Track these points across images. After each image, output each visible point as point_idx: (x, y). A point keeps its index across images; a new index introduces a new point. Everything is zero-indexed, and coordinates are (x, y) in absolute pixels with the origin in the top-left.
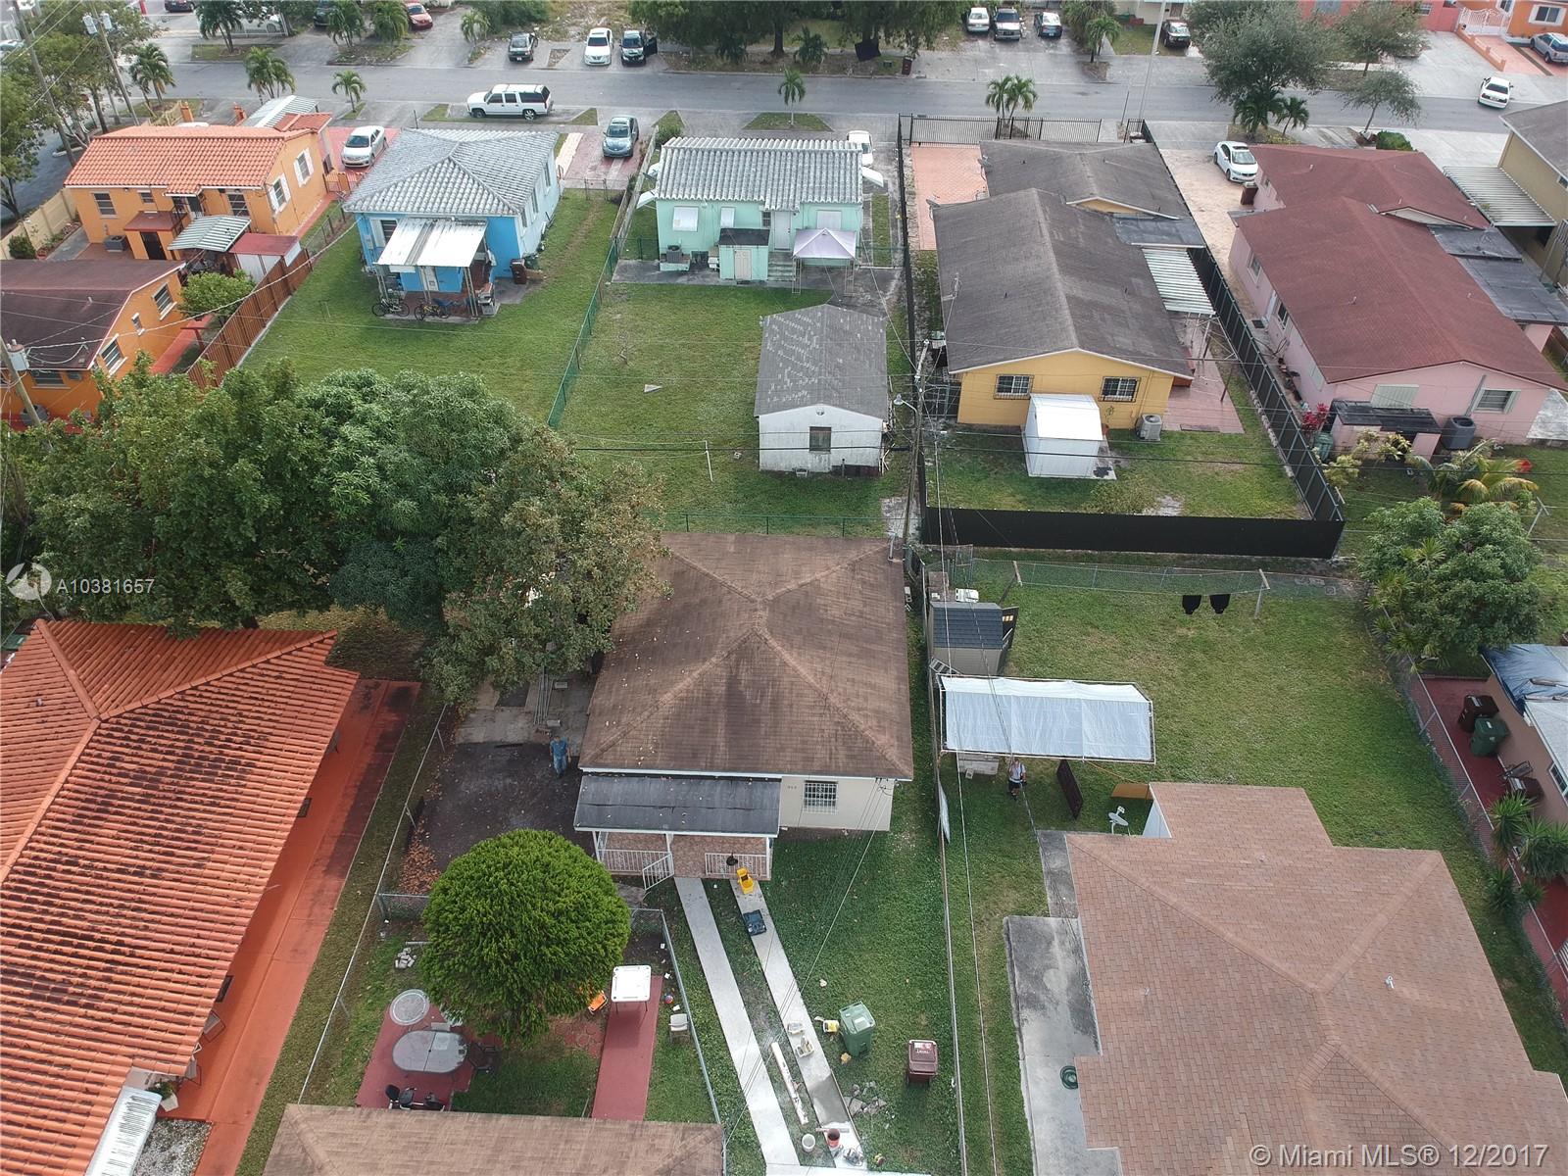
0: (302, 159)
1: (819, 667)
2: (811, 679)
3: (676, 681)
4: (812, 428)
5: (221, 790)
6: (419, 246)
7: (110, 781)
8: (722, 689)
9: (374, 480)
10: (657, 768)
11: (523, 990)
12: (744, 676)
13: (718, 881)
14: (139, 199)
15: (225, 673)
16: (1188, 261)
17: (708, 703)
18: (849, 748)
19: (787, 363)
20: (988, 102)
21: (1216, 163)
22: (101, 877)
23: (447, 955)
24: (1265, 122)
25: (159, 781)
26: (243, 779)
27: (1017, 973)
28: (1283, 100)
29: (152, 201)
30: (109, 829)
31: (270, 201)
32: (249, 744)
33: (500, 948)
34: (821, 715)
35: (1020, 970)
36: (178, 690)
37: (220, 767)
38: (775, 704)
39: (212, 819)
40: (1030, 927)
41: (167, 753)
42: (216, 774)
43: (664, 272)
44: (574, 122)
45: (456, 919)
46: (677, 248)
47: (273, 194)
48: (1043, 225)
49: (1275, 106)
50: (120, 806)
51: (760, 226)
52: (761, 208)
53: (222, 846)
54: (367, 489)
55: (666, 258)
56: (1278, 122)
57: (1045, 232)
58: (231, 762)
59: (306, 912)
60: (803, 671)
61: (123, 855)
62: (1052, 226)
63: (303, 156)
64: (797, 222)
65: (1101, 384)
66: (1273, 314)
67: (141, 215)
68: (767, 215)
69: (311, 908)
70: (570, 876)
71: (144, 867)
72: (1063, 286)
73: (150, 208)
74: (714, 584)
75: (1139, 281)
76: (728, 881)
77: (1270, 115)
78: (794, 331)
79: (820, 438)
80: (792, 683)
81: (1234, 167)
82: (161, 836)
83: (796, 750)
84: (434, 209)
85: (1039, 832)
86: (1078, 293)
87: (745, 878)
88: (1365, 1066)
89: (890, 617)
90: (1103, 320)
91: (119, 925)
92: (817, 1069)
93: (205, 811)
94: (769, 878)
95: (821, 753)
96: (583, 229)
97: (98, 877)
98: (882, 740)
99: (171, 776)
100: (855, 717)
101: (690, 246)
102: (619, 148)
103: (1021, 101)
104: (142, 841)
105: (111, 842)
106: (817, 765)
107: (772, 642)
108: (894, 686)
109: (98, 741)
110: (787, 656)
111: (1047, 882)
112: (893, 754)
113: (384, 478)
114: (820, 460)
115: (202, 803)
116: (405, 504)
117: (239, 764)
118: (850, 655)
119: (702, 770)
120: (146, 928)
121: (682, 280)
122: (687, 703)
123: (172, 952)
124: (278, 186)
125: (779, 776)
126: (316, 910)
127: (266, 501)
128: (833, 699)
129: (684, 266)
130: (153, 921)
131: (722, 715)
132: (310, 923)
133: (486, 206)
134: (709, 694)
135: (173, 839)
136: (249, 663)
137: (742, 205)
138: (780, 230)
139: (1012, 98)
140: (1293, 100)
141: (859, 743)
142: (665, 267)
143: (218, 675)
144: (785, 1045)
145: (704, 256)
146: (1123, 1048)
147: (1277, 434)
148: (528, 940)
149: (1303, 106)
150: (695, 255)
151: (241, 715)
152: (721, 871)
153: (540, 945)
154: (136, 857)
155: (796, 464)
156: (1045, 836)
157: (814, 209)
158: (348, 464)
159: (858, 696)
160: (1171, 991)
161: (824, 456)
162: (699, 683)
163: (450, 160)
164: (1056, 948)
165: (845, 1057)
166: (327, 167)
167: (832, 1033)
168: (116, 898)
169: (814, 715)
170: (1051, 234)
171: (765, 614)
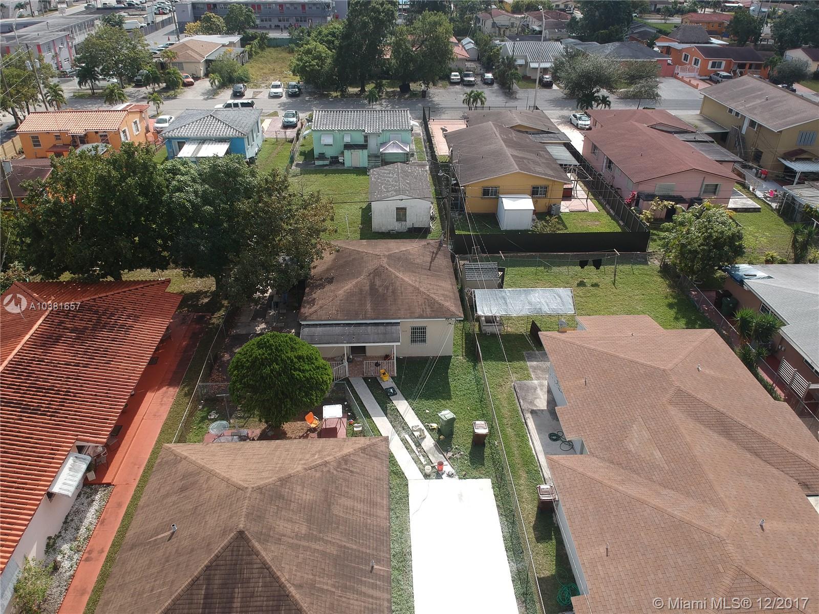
0: (135, 123)
1: (414, 279)
2: (410, 282)
3: (344, 287)
4: (397, 208)
5: (117, 336)
6: (197, 150)
7: (59, 331)
8: (367, 288)
9: (192, 197)
10: (339, 320)
11: (283, 393)
12: (378, 283)
13: (370, 378)
14: (54, 138)
15: (115, 292)
16: (564, 148)
17: (361, 294)
18: (432, 308)
19: (382, 184)
20: (464, 102)
21: (572, 123)
22: (57, 367)
23: (244, 377)
24: (592, 106)
25: (84, 332)
26: (128, 332)
27: (521, 401)
28: (599, 97)
29: (60, 139)
30: (60, 349)
31: (120, 137)
32: (130, 319)
33: (271, 370)
34: (417, 296)
35: (523, 400)
36: (92, 298)
37: (116, 327)
38: (394, 292)
39: (114, 346)
40: (525, 384)
41: (88, 321)
42: (114, 330)
43: (317, 166)
44: (267, 116)
45: (247, 360)
46: (323, 154)
47: (122, 134)
48: (496, 133)
49: (596, 99)
50: (64, 340)
51: (363, 143)
52: (363, 133)
53: (119, 356)
54: (189, 201)
55: (317, 159)
56: (597, 106)
57: (498, 135)
58: (121, 325)
59: (160, 400)
60: (406, 279)
61: (68, 358)
62: (500, 134)
63: (136, 121)
64: (380, 140)
65: (531, 189)
66: (606, 168)
67: (55, 146)
68: (366, 137)
69: (162, 399)
70: (303, 345)
71: (79, 363)
72: (508, 152)
73: (59, 143)
74: (358, 252)
75: (543, 152)
76: (376, 378)
77: (593, 102)
78: (385, 173)
79: (401, 213)
80: (401, 284)
81: (580, 122)
82: (87, 352)
83: (406, 310)
84: (204, 134)
85: (524, 353)
86: (516, 153)
87: (384, 374)
88: (693, 394)
89: (445, 263)
90: (529, 163)
91: (67, 385)
92: (429, 442)
93: (109, 343)
94: (396, 375)
95: (418, 311)
96: (276, 151)
97: (54, 366)
98: (447, 304)
99: (91, 330)
100: (432, 295)
101: (330, 153)
102: (291, 122)
103: (479, 101)
104: (77, 353)
105: (60, 353)
106: (417, 315)
107: (390, 269)
108: (450, 287)
109: (52, 316)
110: (398, 274)
111: (531, 370)
112: (453, 308)
113: (197, 196)
114: (402, 225)
115: (107, 340)
116: (208, 208)
117: (126, 326)
118: (428, 275)
119: (361, 320)
120: (82, 386)
121: (327, 168)
122: (350, 294)
123: (96, 395)
124: (124, 132)
125: (399, 321)
126: (165, 399)
127: (141, 199)
128: (422, 289)
129: (327, 162)
130: (85, 384)
131: (369, 298)
132: (162, 404)
133: (230, 133)
134: (361, 290)
135: (93, 353)
136: (128, 289)
137: (354, 133)
138: (372, 143)
139: (475, 100)
140: (603, 97)
141: (436, 305)
142: (318, 163)
143: (112, 293)
144: (412, 435)
145: (337, 158)
146: (578, 401)
147: (614, 210)
148: (285, 366)
149: (608, 99)
150: (332, 158)
151: (124, 308)
152: (372, 374)
153: (291, 369)
154: (75, 360)
155: (390, 228)
156: (527, 354)
157: (388, 133)
158: (179, 189)
159: (433, 289)
160: (597, 379)
161: (404, 223)
162: (356, 286)
163: (211, 116)
164: (539, 391)
165: (442, 437)
166: (148, 131)
167: (434, 429)
168: (65, 374)
169: (413, 296)
170: (501, 136)
171: (385, 260)
